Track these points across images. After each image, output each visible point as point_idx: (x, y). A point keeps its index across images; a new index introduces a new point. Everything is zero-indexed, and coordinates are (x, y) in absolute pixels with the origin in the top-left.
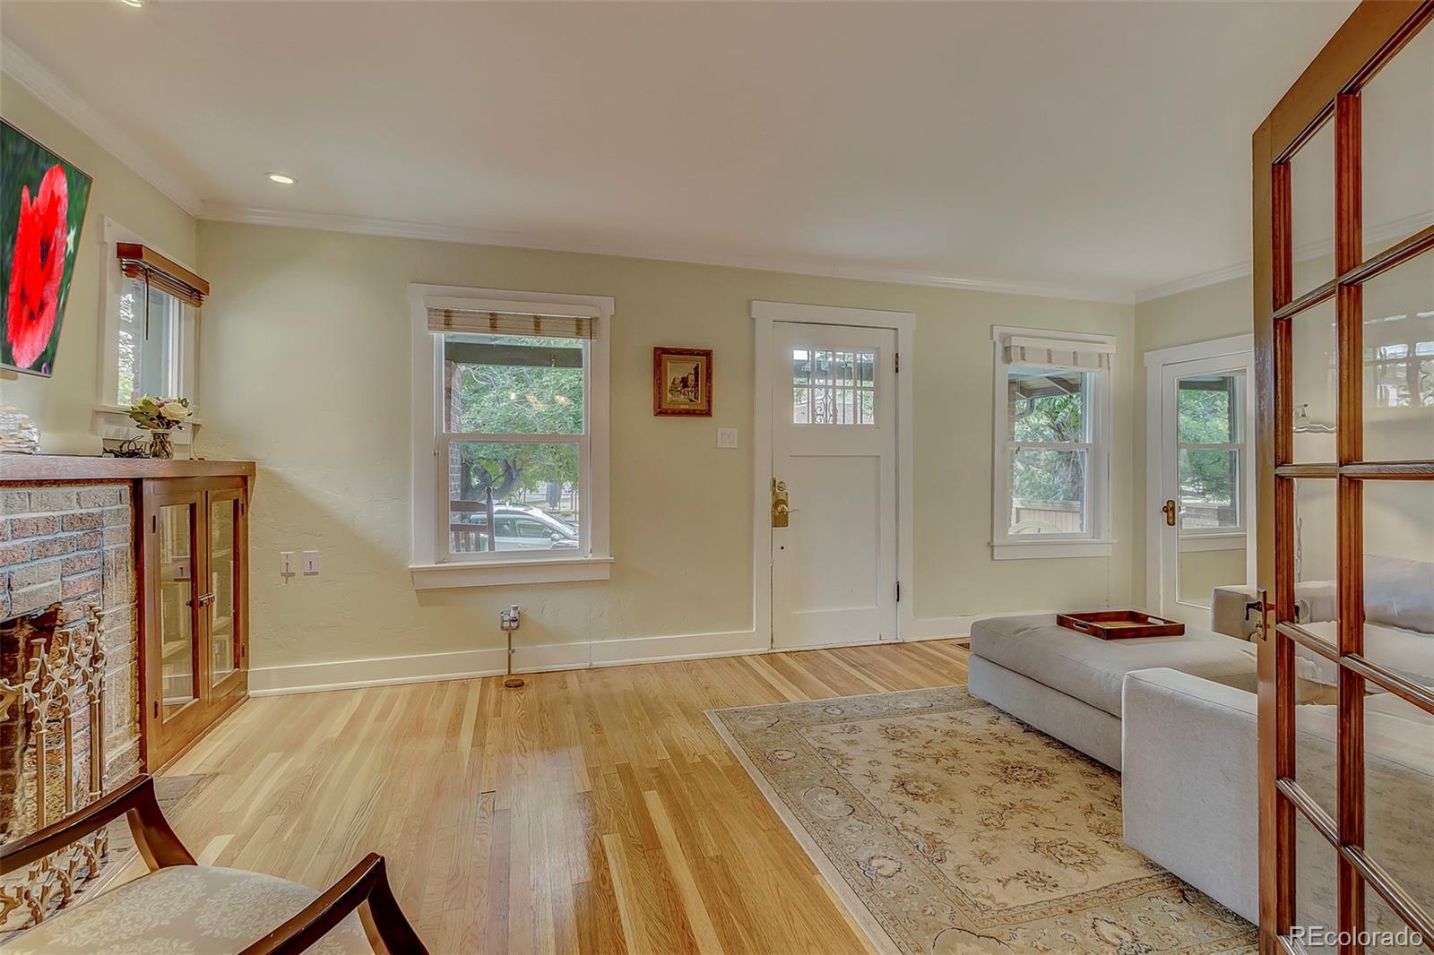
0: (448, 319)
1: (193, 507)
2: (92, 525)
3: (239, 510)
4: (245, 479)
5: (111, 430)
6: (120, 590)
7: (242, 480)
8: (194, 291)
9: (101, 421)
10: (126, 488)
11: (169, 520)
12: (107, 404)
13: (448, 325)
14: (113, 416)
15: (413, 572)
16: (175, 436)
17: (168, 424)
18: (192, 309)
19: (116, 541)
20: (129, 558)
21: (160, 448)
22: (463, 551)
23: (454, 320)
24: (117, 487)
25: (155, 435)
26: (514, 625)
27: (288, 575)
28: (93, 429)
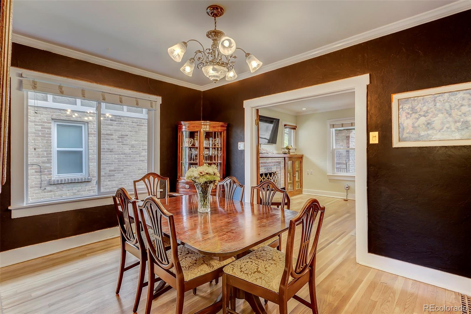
0: (333, 126)
1: (293, 161)
2: (279, 163)
3: (301, 162)
4: (302, 157)
5: (283, 150)
6: (283, 171)
7: (301, 158)
8: (294, 128)
9: (282, 149)
10: (284, 158)
11: (290, 163)
12: (283, 147)
13: (333, 127)
14: (284, 149)
15: (328, 175)
16: (291, 151)
17: (290, 149)
18: (295, 130)
19: (282, 165)
20: (284, 167)
21: (289, 153)
22: (338, 172)
23: (334, 126)
24: (282, 158)
25: (288, 151)
26: (348, 188)
27: (308, 174)
28: (281, 150)
